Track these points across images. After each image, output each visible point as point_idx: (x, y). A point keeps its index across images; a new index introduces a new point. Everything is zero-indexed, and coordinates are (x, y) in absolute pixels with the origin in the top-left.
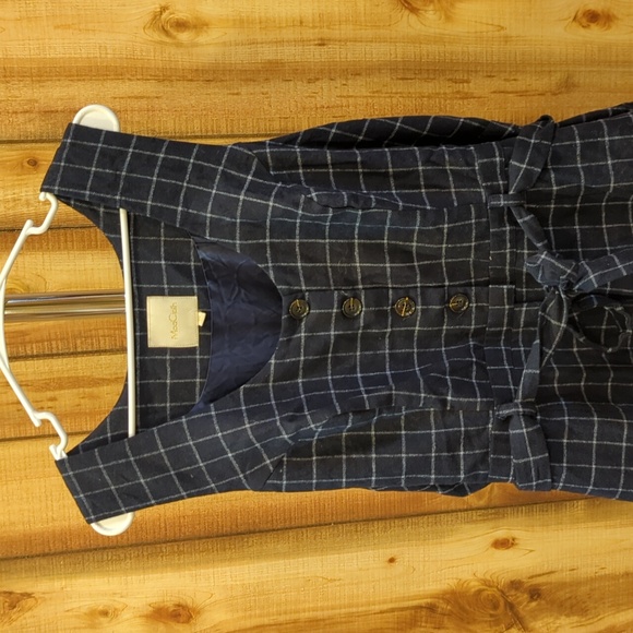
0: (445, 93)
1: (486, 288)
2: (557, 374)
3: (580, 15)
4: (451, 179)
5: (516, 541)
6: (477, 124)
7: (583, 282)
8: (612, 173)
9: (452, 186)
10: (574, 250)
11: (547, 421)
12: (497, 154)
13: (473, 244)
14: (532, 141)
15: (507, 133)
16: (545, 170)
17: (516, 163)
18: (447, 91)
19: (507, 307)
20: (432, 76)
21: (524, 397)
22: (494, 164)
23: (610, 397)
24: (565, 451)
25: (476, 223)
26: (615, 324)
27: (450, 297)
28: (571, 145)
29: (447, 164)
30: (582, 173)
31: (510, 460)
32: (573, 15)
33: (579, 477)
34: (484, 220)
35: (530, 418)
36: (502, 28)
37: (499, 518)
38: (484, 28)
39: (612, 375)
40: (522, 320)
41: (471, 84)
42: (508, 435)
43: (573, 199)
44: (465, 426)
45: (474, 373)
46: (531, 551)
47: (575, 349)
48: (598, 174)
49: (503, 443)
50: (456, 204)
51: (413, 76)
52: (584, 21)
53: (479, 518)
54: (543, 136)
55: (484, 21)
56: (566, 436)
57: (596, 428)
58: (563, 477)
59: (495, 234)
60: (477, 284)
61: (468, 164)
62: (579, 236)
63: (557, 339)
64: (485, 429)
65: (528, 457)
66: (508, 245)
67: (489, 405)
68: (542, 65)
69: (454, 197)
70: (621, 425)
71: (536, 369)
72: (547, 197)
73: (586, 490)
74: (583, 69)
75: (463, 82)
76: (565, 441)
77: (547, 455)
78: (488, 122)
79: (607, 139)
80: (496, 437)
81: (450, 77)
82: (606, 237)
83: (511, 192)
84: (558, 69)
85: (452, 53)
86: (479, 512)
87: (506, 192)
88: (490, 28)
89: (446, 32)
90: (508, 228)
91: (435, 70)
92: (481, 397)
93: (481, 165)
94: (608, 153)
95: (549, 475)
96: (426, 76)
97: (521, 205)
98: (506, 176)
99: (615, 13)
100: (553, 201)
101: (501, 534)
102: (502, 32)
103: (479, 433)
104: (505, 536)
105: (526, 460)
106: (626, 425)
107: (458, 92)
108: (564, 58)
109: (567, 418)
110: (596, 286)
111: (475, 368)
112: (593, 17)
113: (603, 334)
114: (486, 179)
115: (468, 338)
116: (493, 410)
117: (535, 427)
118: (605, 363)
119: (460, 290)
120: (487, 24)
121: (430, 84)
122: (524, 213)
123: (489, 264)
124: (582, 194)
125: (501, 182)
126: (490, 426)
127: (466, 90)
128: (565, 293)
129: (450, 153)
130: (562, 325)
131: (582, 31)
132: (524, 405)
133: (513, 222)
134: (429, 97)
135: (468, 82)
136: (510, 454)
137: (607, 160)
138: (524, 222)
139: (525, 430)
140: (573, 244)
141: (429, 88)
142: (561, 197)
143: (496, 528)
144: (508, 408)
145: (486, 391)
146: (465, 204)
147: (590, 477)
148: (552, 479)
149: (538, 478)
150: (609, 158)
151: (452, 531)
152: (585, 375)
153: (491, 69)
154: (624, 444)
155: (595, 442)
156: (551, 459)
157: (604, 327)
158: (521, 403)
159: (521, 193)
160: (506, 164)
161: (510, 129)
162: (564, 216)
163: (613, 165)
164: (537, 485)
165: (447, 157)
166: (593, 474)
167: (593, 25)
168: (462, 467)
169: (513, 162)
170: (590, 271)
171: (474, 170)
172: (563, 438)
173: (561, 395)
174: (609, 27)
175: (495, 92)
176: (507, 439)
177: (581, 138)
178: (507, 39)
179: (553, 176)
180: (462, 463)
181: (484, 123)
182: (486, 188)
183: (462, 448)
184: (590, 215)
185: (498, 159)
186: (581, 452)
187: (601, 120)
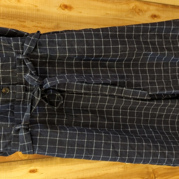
0: (17, 25)
1: (15, 86)
2: (38, 115)
3: (62, 6)
4: (3, 48)
5: (37, 170)
6: (15, 31)
7: (45, 85)
8: (58, 51)
9: (3, 50)
10: (46, 75)
11: (32, 131)
12: (20, 41)
13: (11, 70)
14: (32, 38)
15: (25, 35)
16: (36, 47)
17: (26, 45)
18: (18, 24)
19: (23, 92)
20: (13, 19)
21: (24, 123)
22: (18, 44)
23: (56, 123)
24: (38, 141)
25: (11, 63)
26: (59, 100)
27: (3, 88)
28: (45, 40)
29: (2, 43)
30: (48, 50)
31: (19, 144)
32: (60, 5)
33: (42, 149)
34: (14, 62)
35: (26, 130)
36: (37, 6)
37: (32, 163)
38: (31, 6)
39: (57, 116)
40: (28, 97)
41: (26, 23)
42: (19, 135)
43: (46, 58)
44: (3, 132)
45: (9, 114)
46: (42, 173)
47: (46, 107)
48: (54, 51)
49: (17, 138)
50: (4, 56)
51: (6, 18)
52: (63, 8)
53: (25, 163)
54: (35, 37)
55: (31, 3)
56: (39, 136)
57: (49, 133)
58: (37, 149)
59: (18, 68)
60: (13, 84)
61: (9, 43)
62: (48, 70)
63: (37, 103)
64: (11, 133)
65: (25, 143)
66: (23, 72)
67: (13, 125)
68: (49, 19)
69: (4, 54)
70: (57, 132)
71: (29, 113)
72: (37, 57)
73: (45, 154)
74: (62, 22)
75: (23, 22)
76: (38, 137)
77: (31, 142)
78: (19, 31)
79: (57, 40)
80: (14, 136)
81: (19, 20)
82: (57, 72)
83: (24, 54)
84: (55, 21)
85: (20, 12)
86: (25, 161)
87: (23, 54)
88: (33, 6)
89: (18, 5)
90: (23, 66)
91: (14, 17)
92: (10, 122)
93: (14, 44)
94: (57, 44)
95: (32, 149)
96: (11, 18)
97: (28, 59)
98: (23, 49)
99: (73, 6)
100: (39, 59)
101: (32, 168)
102: (37, 8)
103: (8, 134)
104: (34, 169)
105: (24, 144)
106: (59, 132)
107: (21, 25)
108: (56, 18)
109: (39, 130)
110: (49, 86)
111: (9, 112)
112: (66, 7)
113: (55, 103)
114: (15, 49)
115: (9, 102)
116: (14, 127)
117: (27, 133)
118: (55, 112)
119: (6, 86)
120: (32, 5)
121: (12, 21)
122: (28, 61)
123: (17, 78)
124: (49, 57)
125: (21, 51)
126: (12, 132)
127: (24, 25)
128: (40, 88)
129: (3, 39)
130: (39, 99)
131: (62, 11)
132: (24, 125)
133: (25, 64)
134: (11, 25)
135: (25, 22)
136: (19, 142)
137: (56, 47)
138: (28, 64)
139: (24, 134)
140: (46, 73)
141: (11, 22)
142: (42, 57)
143: (31, 166)
144: (19, 126)
145: (12, 120)
146: (8, 56)
147: (46, 150)
148: (33, 150)
149: (28, 150)
150: (57, 46)
151: (16, 167)
152: (47, 116)
153: (33, 19)
154: (58, 139)
155: (48, 138)
156: (32, 143)
157: (56, 101)
158: (23, 125)
159: (27, 54)
160: (23, 45)
161: (26, 34)
162: (43, 64)
163: (58, 48)
164: (28, 152)
165: (2, 40)
166: (47, 149)
167: (66, 9)
168: (1, 146)
169: (25, 44)
170: (48, 81)
171: (11, 46)
172: (38, 136)
173: (39, 122)
174: (71, 10)
175: (34, 26)
176: (18, 137)
177: (48, 39)
178: (38, 10)
179: (38, 50)
180: (2, 145)
181: (18, 31)
182: (15, 52)
183: (2, 140)
184: (52, 64)
185: (20, 43)
186: (43, 141)
187: (56, 34)
